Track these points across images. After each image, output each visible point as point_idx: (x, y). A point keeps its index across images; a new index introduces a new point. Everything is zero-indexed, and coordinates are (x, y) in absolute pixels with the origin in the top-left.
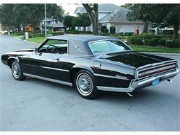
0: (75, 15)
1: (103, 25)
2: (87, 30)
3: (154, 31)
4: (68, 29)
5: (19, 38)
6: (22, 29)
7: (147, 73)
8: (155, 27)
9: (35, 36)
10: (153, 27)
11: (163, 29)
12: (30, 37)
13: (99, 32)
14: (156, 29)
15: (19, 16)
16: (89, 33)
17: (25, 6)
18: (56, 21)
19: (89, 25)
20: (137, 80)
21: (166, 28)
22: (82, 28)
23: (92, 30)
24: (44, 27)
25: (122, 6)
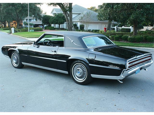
0: (52, 15)
1: (74, 23)
2: (61, 27)
3: (114, 29)
4: (45, 26)
5: (6, 32)
6: (7, 25)
7: (134, 63)
8: (114, 26)
9: (19, 31)
10: (113, 26)
11: (121, 28)
12: (15, 31)
13: (73, 28)
14: (115, 27)
15: (6, 14)
16: (63, 29)
17: (11, 7)
18: (36, 20)
19: (63, 23)
20: (128, 70)
21: (123, 27)
22: (57, 26)
23: (65, 27)
24: (26, 24)
25: (89, 9)
